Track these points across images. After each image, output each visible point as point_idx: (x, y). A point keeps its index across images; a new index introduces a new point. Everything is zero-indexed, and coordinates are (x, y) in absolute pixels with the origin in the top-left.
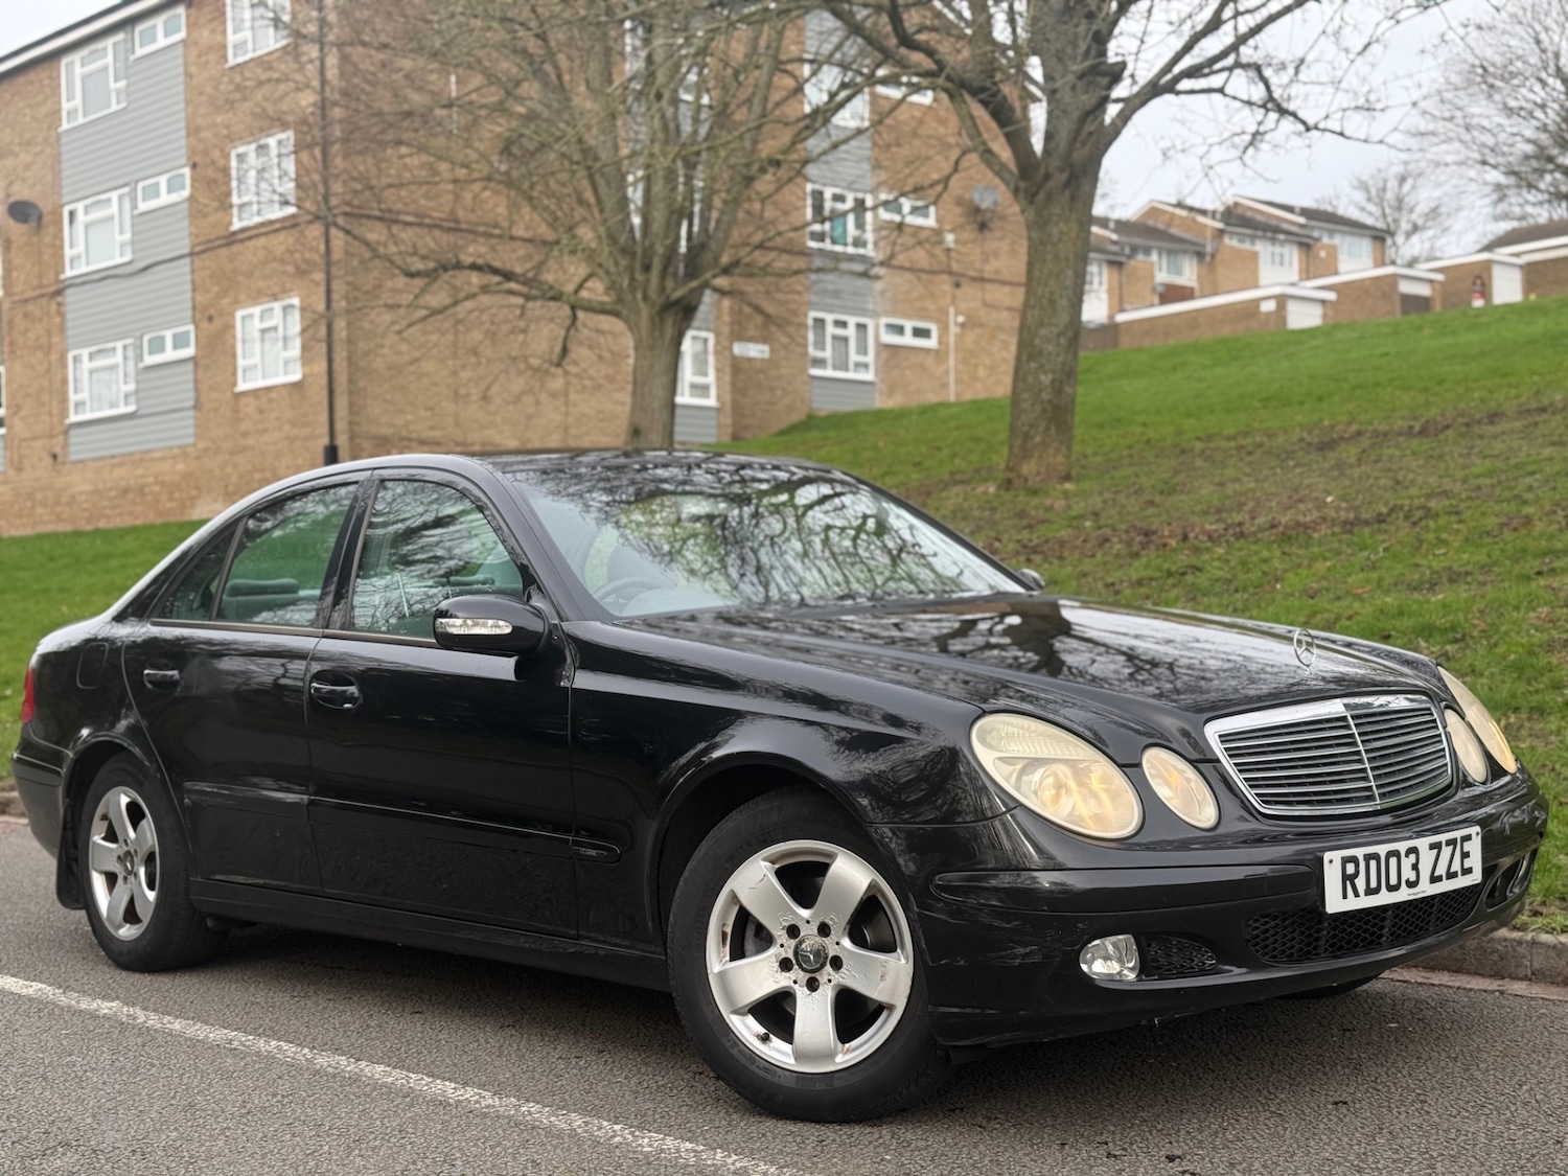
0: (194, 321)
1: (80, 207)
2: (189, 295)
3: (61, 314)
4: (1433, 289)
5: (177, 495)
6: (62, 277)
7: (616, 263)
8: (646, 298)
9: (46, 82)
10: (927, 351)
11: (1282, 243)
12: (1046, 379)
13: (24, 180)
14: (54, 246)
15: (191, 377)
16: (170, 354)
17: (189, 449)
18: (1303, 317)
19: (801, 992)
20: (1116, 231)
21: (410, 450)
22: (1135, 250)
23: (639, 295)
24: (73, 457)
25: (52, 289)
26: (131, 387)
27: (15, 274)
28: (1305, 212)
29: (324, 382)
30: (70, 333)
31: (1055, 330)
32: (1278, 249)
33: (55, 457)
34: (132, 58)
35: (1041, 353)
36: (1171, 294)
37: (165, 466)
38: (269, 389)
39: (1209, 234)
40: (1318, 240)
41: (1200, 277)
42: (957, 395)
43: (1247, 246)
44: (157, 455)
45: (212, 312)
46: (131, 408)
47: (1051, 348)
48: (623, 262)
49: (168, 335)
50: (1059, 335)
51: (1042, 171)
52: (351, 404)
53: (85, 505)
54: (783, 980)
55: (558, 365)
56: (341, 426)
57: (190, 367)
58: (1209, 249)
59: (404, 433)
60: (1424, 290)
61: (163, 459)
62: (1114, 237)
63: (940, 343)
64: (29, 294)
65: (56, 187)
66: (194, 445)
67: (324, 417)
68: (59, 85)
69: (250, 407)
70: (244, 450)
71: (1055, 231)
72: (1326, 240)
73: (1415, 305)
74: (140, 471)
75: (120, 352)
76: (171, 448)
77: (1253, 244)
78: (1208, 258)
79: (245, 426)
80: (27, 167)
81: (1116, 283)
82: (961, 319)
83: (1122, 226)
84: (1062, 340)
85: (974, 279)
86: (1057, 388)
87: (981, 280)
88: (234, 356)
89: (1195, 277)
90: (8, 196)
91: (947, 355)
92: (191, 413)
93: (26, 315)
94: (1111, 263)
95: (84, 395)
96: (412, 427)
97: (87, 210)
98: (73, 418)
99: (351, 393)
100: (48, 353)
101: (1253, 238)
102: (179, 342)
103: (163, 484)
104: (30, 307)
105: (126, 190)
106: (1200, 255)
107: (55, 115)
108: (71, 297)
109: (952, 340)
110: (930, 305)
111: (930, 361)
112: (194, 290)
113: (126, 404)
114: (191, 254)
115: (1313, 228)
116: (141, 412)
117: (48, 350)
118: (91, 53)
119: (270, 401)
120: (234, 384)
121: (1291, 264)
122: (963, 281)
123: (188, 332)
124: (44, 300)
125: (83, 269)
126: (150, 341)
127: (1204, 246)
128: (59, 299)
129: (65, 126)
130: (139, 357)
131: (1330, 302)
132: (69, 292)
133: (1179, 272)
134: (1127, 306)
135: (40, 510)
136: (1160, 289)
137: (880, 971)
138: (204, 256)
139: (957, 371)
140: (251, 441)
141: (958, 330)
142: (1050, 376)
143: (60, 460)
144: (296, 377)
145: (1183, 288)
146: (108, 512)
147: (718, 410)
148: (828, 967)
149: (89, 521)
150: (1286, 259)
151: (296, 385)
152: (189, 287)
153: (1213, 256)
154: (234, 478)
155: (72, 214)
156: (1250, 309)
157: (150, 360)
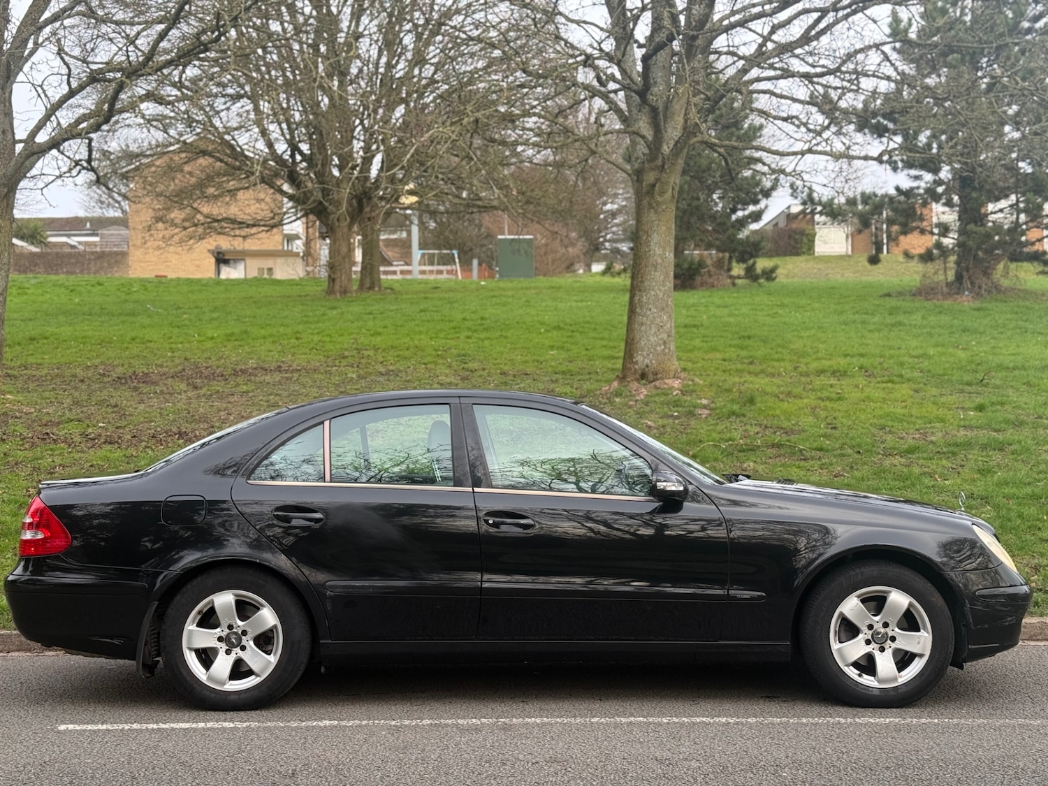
19: (877, 655)
54: (868, 649)
137: (917, 640)
148: (889, 641)
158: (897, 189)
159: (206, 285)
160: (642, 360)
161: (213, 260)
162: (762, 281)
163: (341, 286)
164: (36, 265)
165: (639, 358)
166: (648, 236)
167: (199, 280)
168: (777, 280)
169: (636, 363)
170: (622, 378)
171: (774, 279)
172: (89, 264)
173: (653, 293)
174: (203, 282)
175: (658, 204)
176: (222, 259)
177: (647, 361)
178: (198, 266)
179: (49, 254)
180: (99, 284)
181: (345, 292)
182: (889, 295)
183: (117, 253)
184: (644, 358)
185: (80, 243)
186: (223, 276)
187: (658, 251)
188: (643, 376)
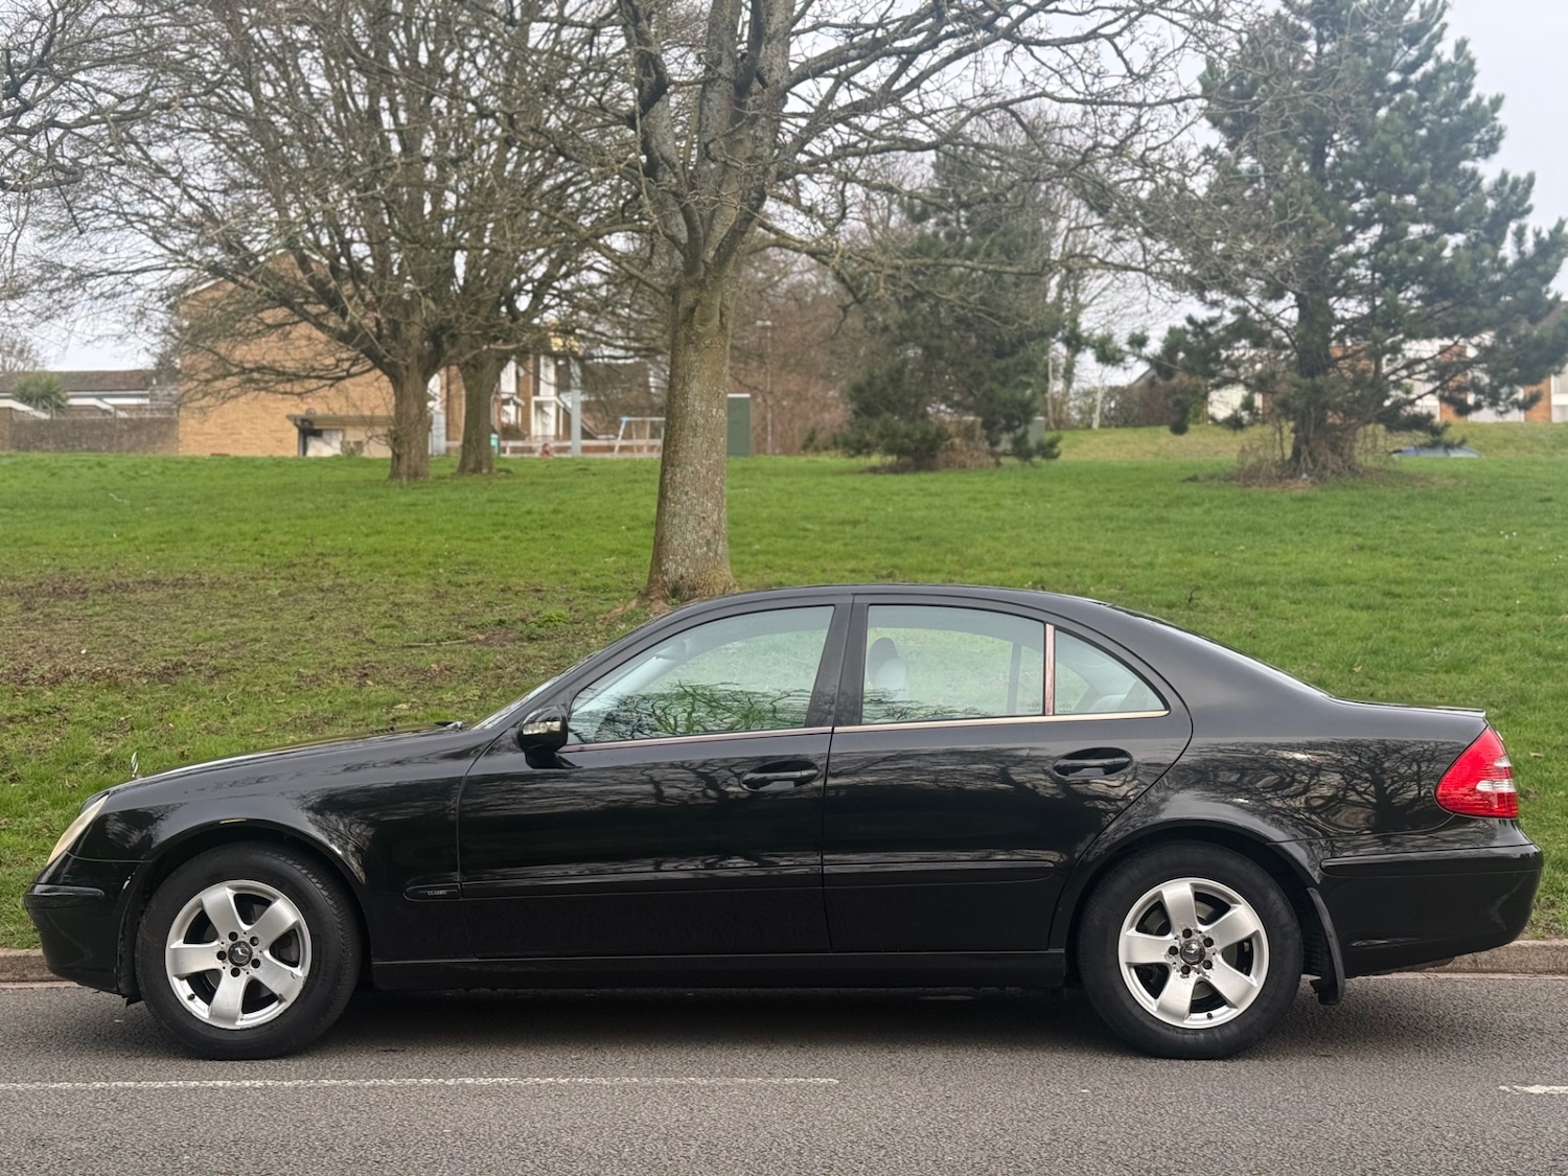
158: (1190, 320)
159: (261, 467)
160: (674, 568)
161: (295, 431)
162: (1037, 459)
163: (409, 467)
164: (43, 439)
165: (670, 566)
166: (685, 384)
167: (253, 460)
168: (1062, 457)
169: (666, 573)
170: (644, 595)
171: (1056, 456)
172: (120, 437)
173: (691, 469)
174: (257, 463)
175: (700, 337)
176: (309, 430)
177: (681, 570)
178: (281, 441)
179: (62, 423)
180: (100, 465)
181: (415, 475)
182: (1194, 479)
183: (161, 422)
184: (678, 565)
185: (116, 407)
186: (311, 453)
187: (699, 406)
188: (675, 592)
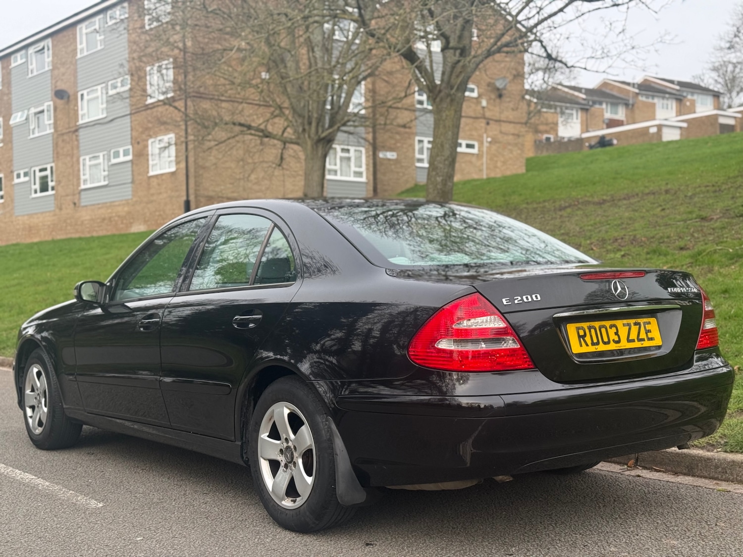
0: (132, 144)
1: (85, 92)
2: (129, 132)
3: (77, 140)
4: (736, 121)
5: (125, 221)
6: (78, 124)
7: (296, 121)
8: (309, 137)
9: (71, 36)
10: (473, 154)
11: (668, 99)
12: (439, 179)
13: (62, 80)
14: (74, 110)
15: (130, 169)
16: (122, 159)
17: (130, 201)
18: (671, 135)
20: (585, 94)
21: (223, 202)
22: (594, 103)
23: (307, 136)
24: (83, 204)
25: (73, 129)
26: (106, 173)
27: (58, 122)
28: (680, 84)
29: (184, 172)
30: (81, 148)
31: (443, 158)
32: (665, 102)
33: (75, 204)
34: (106, 26)
35: (437, 168)
36: (612, 123)
37: (120, 209)
38: (162, 175)
39: (631, 95)
40: (685, 97)
41: (626, 116)
42: (487, 175)
43: (650, 100)
44: (117, 203)
45: (139, 140)
46: (106, 183)
47: (441, 166)
48: (300, 121)
49: (121, 150)
50: (445, 160)
51: (438, 88)
52: (196, 182)
53: (88, 226)
55: (280, 165)
56: (191, 191)
57: (130, 165)
58: (631, 102)
59: (220, 194)
60: (731, 122)
61: (119, 205)
62: (584, 96)
63: (479, 151)
64: (65, 131)
65: (75, 83)
66: (132, 199)
67: (184, 188)
68: (76, 38)
69: (154, 182)
70: (151, 202)
71: (444, 115)
72: (689, 97)
73: (727, 129)
74: (110, 211)
75: (101, 157)
76: (122, 201)
77: (653, 99)
78: (630, 107)
79: (152, 191)
80: (63, 74)
81: (585, 118)
82: (489, 139)
83: (588, 92)
84: (447, 162)
85: (496, 121)
86: (444, 183)
87: (498, 121)
88: (148, 160)
89: (624, 115)
90: (56, 87)
91: (482, 156)
92: (130, 185)
93: (63, 141)
94: (582, 109)
95: (87, 177)
96: (224, 192)
97: (88, 94)
98: (83, 187)
99: (195, 177)
100: (72, 158)
101: (653, 97)
102: (126, 153)
103: (119, 216)
104: (65, 137)
105: (104, 85)
106: (627, 105)
107: (75, 51)
108: (82, 132)
109: (485, 149)
110: (474, 133)
111: (474, 159)
112: (132, 130)
113: (104, 181)
114: (131, 114)
115: (683, 91)
116: (110, 184)
117: (72, 156)
118: (90, 23)
119: (163, 180)
120: (148, 172)
121: (672, 108)
122: (491, 122)
123: (129, 149)
124: (70, 134)
125: (86, 120)
126: (114, 153)
127: (628, 100)
128: (77, 133)
129: (79, 56)
130: (109, 160)
131: (684, 128)
132: (81, 130)
133: (616, 113)
134: (590, 129)
135: (69, 228)
136: (607, 121)
138: (136, 115)
139: (487, 164)
140: (155, 198)
141: (488, 145)
142: (441, 178)
143: (77, 205)
144: (173, 169)
145: (618, 121)
146: (97, 229)
147: (367, 183)
149: (89, 232)
150: (670, 106)
151: (173, 174)
152: (129, 129)
153: (633, 105)
154: (148, 214)
155: (82, 95)
156: (645, 131)
157: (114, 161)
